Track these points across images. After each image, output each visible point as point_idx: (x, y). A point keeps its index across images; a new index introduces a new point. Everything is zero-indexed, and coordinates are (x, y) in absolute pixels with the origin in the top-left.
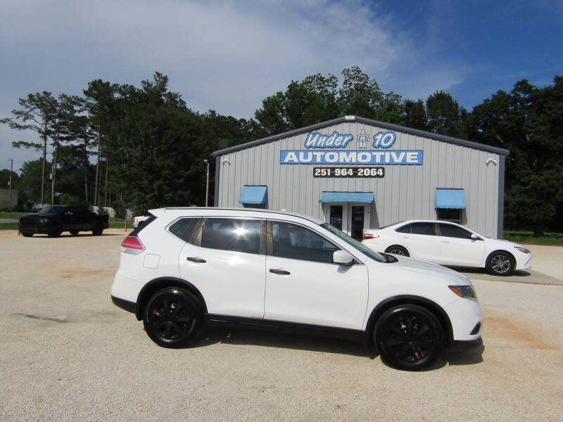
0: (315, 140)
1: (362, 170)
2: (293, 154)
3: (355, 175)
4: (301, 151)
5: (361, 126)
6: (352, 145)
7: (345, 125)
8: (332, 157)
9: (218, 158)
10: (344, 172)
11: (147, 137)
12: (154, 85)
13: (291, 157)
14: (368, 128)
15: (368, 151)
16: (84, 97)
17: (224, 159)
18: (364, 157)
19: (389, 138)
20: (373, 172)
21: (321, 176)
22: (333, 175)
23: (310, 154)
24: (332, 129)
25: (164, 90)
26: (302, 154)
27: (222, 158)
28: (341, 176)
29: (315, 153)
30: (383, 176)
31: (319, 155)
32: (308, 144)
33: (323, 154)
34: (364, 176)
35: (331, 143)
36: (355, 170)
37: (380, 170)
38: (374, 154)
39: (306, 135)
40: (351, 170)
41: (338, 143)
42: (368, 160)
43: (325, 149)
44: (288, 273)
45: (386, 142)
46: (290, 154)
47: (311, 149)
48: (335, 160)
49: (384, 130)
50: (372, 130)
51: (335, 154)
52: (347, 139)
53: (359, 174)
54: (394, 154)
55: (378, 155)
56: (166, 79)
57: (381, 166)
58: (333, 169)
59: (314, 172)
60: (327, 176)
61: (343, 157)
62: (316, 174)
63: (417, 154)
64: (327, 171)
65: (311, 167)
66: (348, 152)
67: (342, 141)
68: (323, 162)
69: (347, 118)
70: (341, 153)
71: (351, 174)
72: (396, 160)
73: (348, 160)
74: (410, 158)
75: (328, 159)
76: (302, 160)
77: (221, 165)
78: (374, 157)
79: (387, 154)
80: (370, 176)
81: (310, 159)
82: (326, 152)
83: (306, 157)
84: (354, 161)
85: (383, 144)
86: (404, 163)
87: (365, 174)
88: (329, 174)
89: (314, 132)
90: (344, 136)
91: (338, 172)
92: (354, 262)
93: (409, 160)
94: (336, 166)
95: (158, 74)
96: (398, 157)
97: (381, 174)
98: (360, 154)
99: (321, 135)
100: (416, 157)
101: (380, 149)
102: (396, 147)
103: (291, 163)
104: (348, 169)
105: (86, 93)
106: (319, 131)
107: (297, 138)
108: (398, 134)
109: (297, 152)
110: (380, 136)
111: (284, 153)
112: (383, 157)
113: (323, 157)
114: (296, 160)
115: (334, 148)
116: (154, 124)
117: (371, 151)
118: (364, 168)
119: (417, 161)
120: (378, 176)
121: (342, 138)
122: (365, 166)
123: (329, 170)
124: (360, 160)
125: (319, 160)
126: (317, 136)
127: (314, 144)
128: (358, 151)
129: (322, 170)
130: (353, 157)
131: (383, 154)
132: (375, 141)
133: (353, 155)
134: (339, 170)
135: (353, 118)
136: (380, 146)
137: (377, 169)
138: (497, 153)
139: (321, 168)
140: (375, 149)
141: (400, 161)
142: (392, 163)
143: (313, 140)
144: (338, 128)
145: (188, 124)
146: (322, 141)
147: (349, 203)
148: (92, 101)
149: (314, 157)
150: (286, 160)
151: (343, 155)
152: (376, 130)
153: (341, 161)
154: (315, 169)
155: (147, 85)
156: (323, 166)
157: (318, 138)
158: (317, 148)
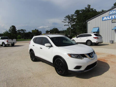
0: (112, 12)
2: (106, 18)
16: (74, 14)
21: (114, 22)
23: (111, 17)
25: (90, 8)
26: (108, 17)
29: (112, 16)
32: (110, 14)
33: (115, 16)
39: (109, 12)
43: (115, 14)
46: (105, 18)
47: (111, 15)
59: (112, 21)
62: (113, 22)
65: (111, 20)
83: (109, 18)
92: (51, 46)
99: (114, 10)
103: (105, 20)
105: (75, 13)
106: (113, 9)
107: (107, 13)
109: (107, 17)
111: (103, 18)
114: (106, 19)
126: (113, 11)
139: (114, 20)
148: (76, 15)
149: (112, 17)
150: (104, 20)
154: (112, 20)
155: (86, 8)
156: (115, 19)
157: (113, 12)
158: (112, 14)
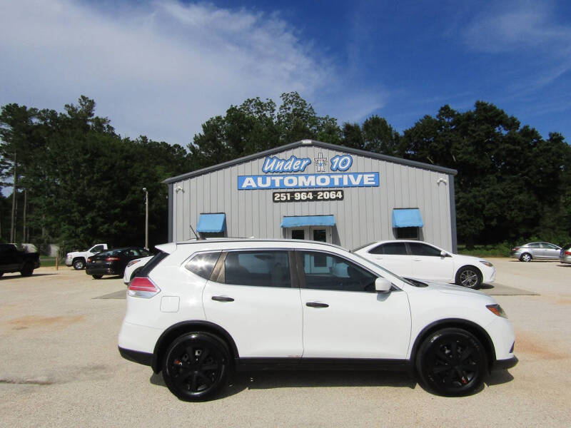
0: (273, 164)
1: (322, 194)
2: (251, 179)
3: (315, 199)
4: (259, 176)
5: (318, 150)
6: (310, 169)
7: (302, 149)
8: (291, 181)
9: (170, 186)
10: (303, 196)
11: (77, 165)
12: (79, 110)
13: (249, 182)
14: (325, 152)
15: (327, 174)
17: (177, 186)
18: (323, 180)
19: (346, 161)
20: (333, 195)
21: (281, 201)
22: (293, 200)
23: (268, 179)
24: (289, 153)
25: (91, 115)
26: (260, 180)
27: (175, 185)
28: (301, 200)
29: (273, 178)
30: (342, 199)
31: (277, 180)
32: (266, 169)
33: (282, 178)
34: (324, 200)
35: (289, 168)
36: (315, 193)
37: (339, 193)
38: (332, 177)
39: (264, 159)
40: (311, 194)
41: (296, 167)
42: (327, 183)
43: (284, 173)
44: (326, 306)
45: (343, 165)
46: (247, 179)
47: (269, 174)
48: (294, 184)
49: (341, 154)
50: (329, 154)
51: (294, 179)
52: (304, 163)
53: (319, 198)
54: (351, 177)
55: (336, 178)
56: (92, 103)
57: (340, 189)
58: (292, 194)
59: (274, 197)
60: (286, 201)
61: (301, 181)
62: (276, 199)
63: (373, 175)
64: (287, 196)
66: (307, 176)
67: (300, 165)
68: (282, 187)
69: (305, 142)
70: (299, 177)
71: (311, 197)
72: (354, 183)
73: (307, 184)
74: (367, 180)
75: (286, 184)
76: (260, 185)
77: (175, 192)
78: (332, 180)
79: (345, 177)
80: (330, 199)
81: (268, 184)
82: (284, 176)
83: (264, 182)
84: (313, 184)
85: (341, 167)
86: (361, 185)
87: (325, 197)
88: (289, 199)
89: (271, 156)
90: (302, 160)
91: (297, 196)
93: (366, 183)
94: (296, 190)
95: (83, 97)
96: (356, 180)
97: (340, 196)
98: (319, 178)
99: (278, 160)
100: (373, 179)
101: (338, 172)
102: (353, 169)
103: (249, 188)
104: (307, 192)
106: (277, 155)
107: (255, 162)
108: (354, 157)
109: (255, 178)
110: (338, 159)
111: (241, 179)
112: (341, 180)
113: (282, 182)
114: (254, 186)
115: (292, 172)
116: (85, 151)
117: (329, 174)
118: (323, 192)
119: (374, 183)
120: (337, 199)
121: (299, 162)
122: (324, 189)
123: (289, 195)
124: (319, 184)
125: (277, 185)
126: (275, 160)
127: (272, 169)
128: (316, 175)
129: (282, 195)
130: (312, 181)
131: (341, 176)
132: (333, 164)
133: (312, 178)
134: (299, 194)
135: (309, 142)
136: (337, 169)
137: (336, 191)
138: (447, 173)
139: (280, 193)
140: (333, 172)
141: (357, 183)
142: (350, 186)
143: (271, 164)
144: (296, 152)
145: (122, 151)
146: (280, 165)
147: (310, 227)
148: (6, 127)
149: (273, 182)
150: (244, 186)
151: (302, 179)
152: (333, 153)
153: (301, 185)
154: (274, 194)
155: (72, 110)
156: (282, 191)
157: (276, 163)
158: (275, 172)
